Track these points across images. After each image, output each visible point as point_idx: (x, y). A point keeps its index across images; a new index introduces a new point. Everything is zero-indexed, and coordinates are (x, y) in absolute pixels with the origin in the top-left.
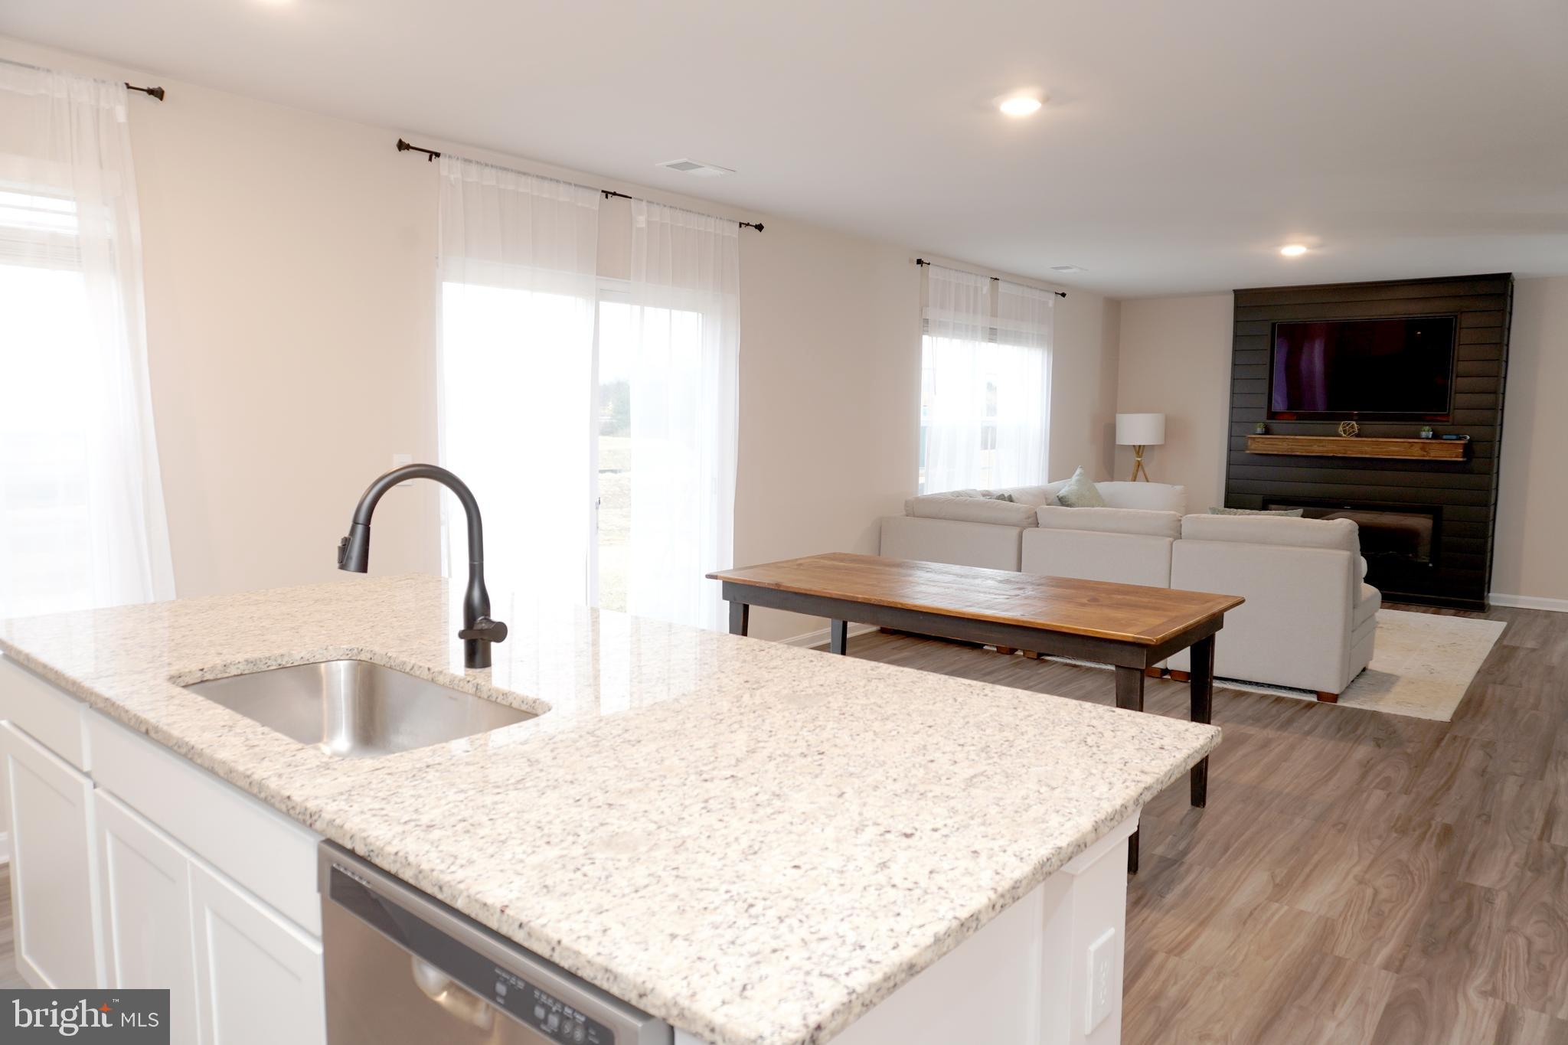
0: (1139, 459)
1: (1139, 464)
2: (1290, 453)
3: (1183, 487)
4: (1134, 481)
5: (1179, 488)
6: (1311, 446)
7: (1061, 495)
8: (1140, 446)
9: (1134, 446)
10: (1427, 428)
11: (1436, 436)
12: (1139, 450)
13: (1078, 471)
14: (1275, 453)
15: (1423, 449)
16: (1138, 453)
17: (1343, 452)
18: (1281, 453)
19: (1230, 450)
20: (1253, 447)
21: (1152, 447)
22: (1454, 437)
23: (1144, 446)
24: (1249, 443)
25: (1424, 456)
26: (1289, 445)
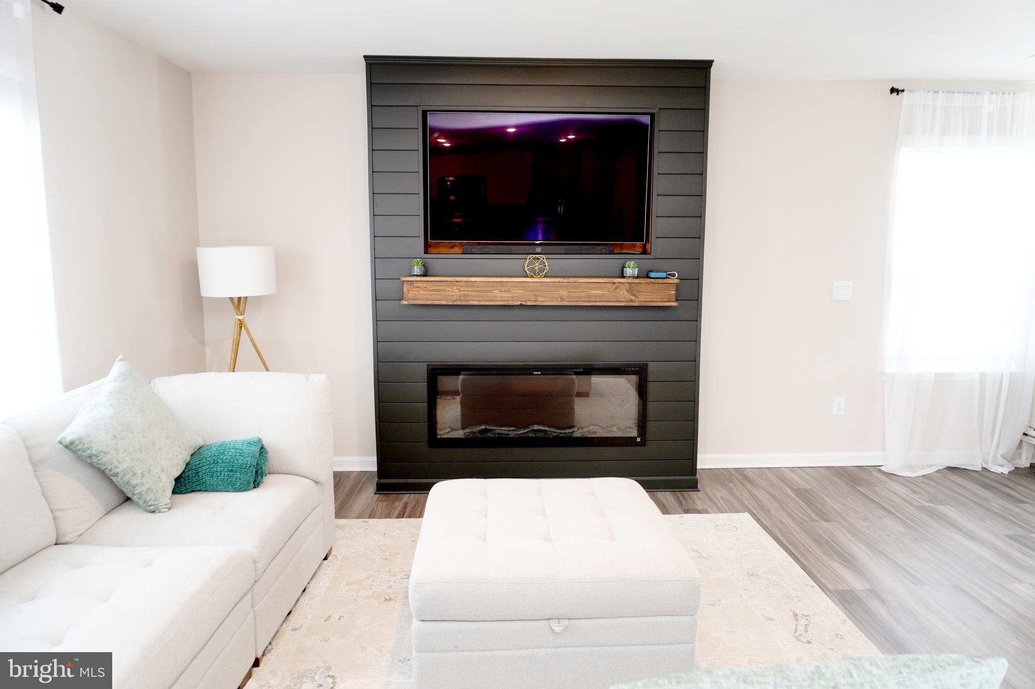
0: (240, 317)
1: (241, 324)
2: (463, 303)
3: (325, 376)
4: (234, 371)
5: (319, 379)
6: (491, 291)
7: (69, 438)
8: (239, 298)
9: (231, 299)
10: (632, 263)
11: (645, 275)
12: (239, 303)
13: (118, 368)
14: (444, 303)
15: (630, 291)
16: (238, 307)
17: (532, 298)
18: (451, 303)
19: (376, 299)
20: (411, 295)
21: (258, 299)
22: (664, 275)
23: (246, 298)
24: (405, 290)
25: (632, 301)
26: (460, 291)
